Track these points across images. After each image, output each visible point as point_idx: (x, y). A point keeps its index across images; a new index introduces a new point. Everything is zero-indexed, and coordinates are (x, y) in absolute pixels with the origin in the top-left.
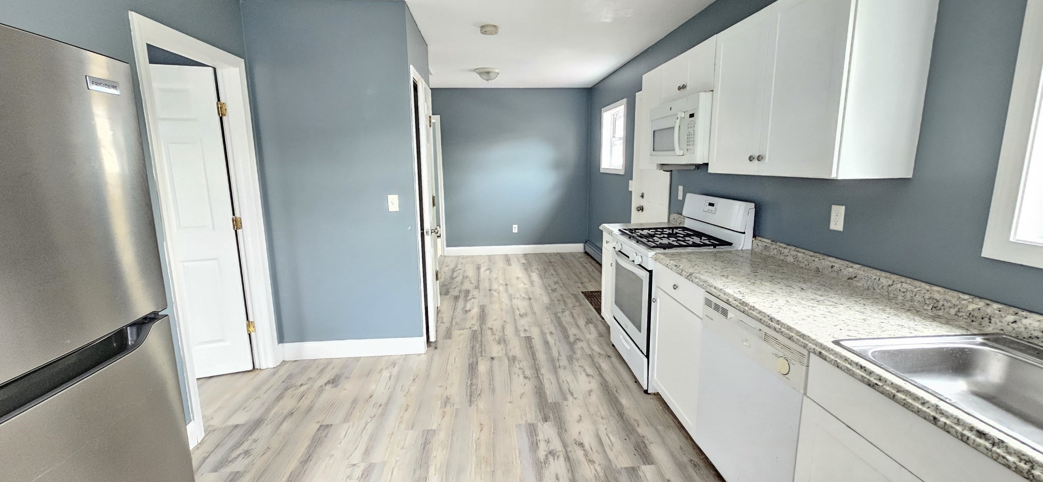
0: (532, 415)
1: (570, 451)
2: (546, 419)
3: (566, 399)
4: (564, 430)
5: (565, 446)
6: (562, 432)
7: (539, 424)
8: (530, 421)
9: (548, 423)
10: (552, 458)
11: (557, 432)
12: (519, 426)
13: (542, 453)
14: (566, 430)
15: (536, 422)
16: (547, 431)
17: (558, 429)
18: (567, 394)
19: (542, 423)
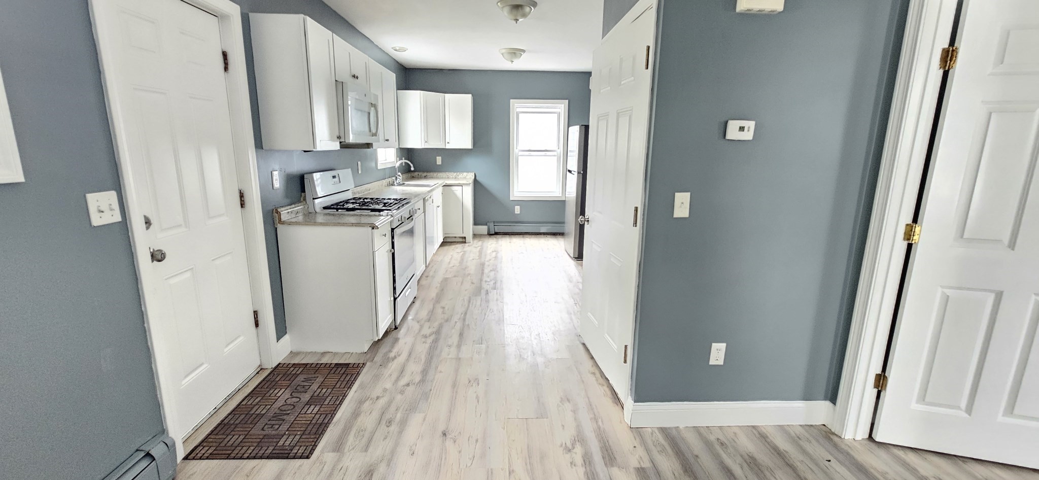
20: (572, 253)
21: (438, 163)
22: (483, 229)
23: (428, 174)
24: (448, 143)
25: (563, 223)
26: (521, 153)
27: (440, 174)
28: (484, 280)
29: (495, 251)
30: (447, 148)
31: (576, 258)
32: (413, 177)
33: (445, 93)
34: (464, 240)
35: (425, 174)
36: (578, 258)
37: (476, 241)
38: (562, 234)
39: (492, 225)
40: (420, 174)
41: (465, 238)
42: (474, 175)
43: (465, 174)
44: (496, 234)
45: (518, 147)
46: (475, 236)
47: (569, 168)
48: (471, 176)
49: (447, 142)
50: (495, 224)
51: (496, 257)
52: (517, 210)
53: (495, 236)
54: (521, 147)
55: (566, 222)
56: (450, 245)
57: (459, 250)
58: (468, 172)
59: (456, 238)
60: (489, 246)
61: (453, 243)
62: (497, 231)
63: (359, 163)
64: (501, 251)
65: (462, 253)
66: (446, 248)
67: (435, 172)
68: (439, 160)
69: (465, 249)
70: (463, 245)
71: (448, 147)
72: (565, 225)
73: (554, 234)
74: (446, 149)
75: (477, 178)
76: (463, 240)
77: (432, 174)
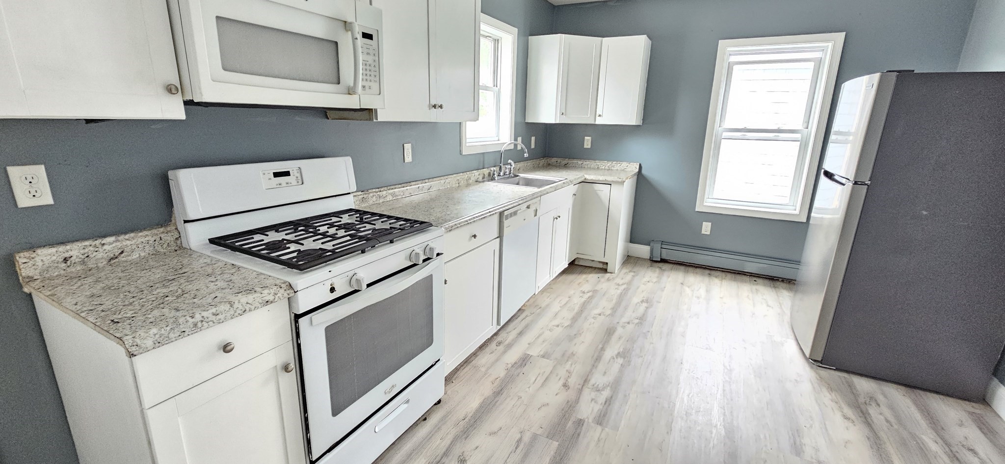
0: (592, 434)
1: (579, 384)
2: (580, 423)
3: (535, 437)
4: (570, 403)
5: (580, 391)
6: (572, 403)
7: (590, 421)
8: (599, 428)
9: (580, 418)
10: (600, 386)
11: (579, 404)
12: (616, 428)
13: (606, 393)
14: (568, 402)
15: (592, 424)
16: (587, 409)
17: (574, 407)
18: (525, 444)
19: (586, 420)
20: (810, 344)
21: (585, 146)
22: (643, 250)
23: (570, 161)
24: (600, 116)
25: (798, 262)
26: (725, 134)
27: (587, 163)
28: (592, 381)
29: (647, 301)
30: (597, 123)
31: (815, 361)
32: (549, 164)
33: (603, 37)
34: (605, 267)
35: (565, 161)
36: (821, 362)
37: (625, 270)
38: (789, 282)
39: (657, 246)
40: (559, 160)
41: (607, 263)
42: (638, 167)
43: (624, 164)
44: (663, 261)
45: (722, 124)
46: (629, 260)
47: (827, 166)
48: (634, 168)
49: (597, 115)
50: (664, 246)
51: (642, 319)
52: (706, 228)
53: (661, 265)
54: (729, 123)
55: (802, 261)
56: (581, 273)
57: (586, 287)
58: (630, 162)
59: (594, 262)
60: (642, 287)
61: (586, 270)
62: (664, 257)
63: (408, 147)
64: (658, 302)
65: (589, 294)
66: (571, 277)
67: (580, 159)
68: (588, 142)
69: (598, 287)
70: (600, 275)
71: (599, 121)
72: (800, 267)
73: (772, 279)
74: (595, 124)
75: (644, 172)
76: (603, 268)
77: (575, 161)
